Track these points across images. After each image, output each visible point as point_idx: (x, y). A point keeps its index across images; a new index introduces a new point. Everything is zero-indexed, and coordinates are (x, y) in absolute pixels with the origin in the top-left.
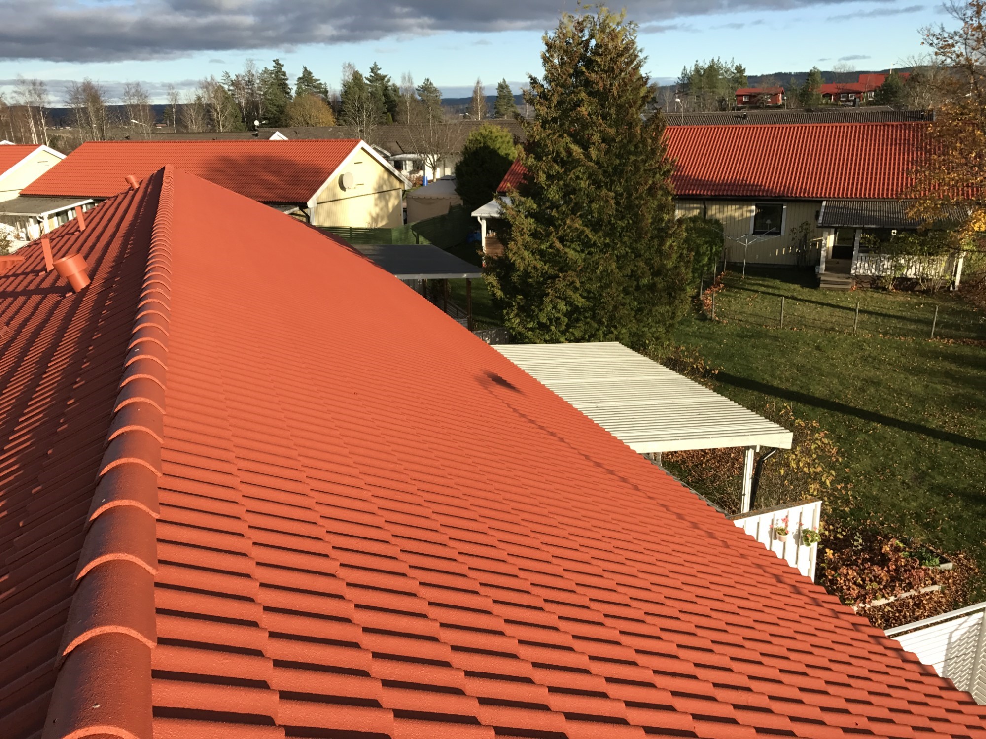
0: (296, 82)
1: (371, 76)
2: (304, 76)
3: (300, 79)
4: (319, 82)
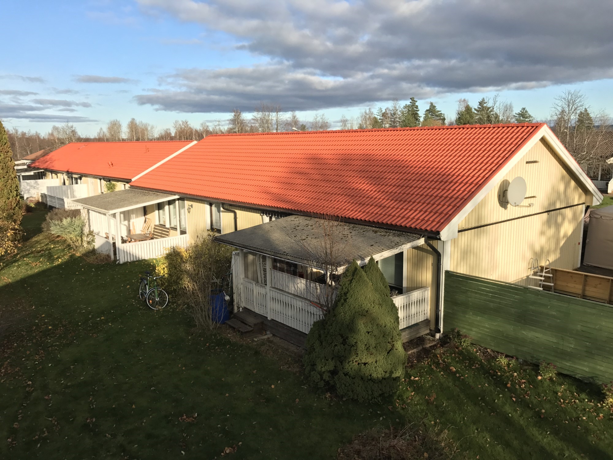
0: (424, 113)
1: (478, 108)
2: (430, 108)
3: (427, 110)
4: (440, 113)
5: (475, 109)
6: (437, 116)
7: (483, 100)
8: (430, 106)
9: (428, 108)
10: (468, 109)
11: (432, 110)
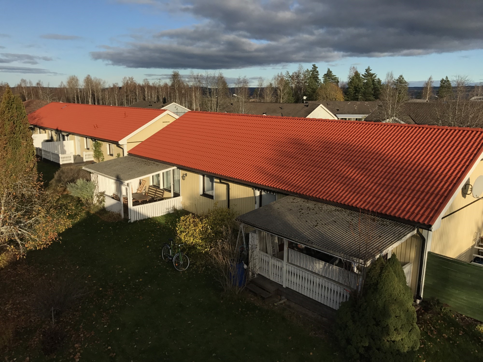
0: (323, 76)
1: (365, 74)
2: (327, 73)
3: (325, 75)
4: (335, 77)
5: (363, 75)
6: (332, 79)
7: (369, 68)
8: (328, 71)
9: (326, 73)
10: (357, 74)
11: (329, 75)
